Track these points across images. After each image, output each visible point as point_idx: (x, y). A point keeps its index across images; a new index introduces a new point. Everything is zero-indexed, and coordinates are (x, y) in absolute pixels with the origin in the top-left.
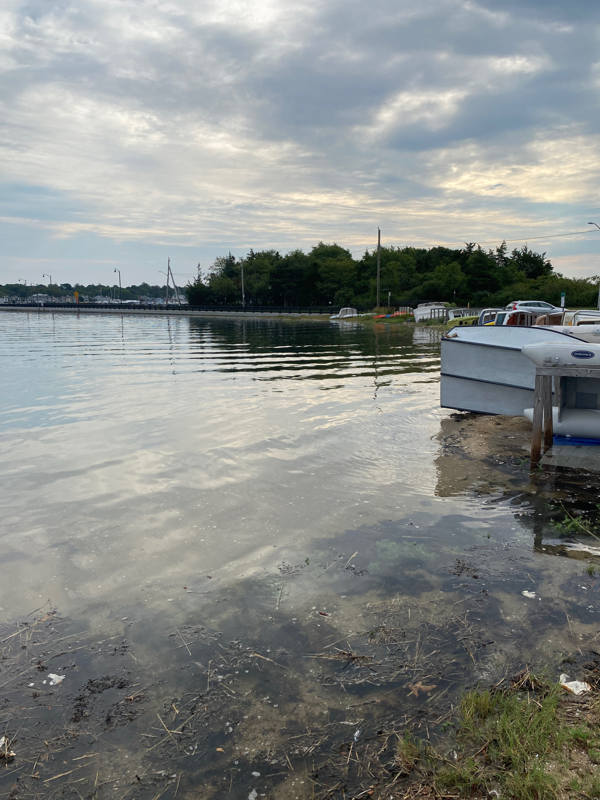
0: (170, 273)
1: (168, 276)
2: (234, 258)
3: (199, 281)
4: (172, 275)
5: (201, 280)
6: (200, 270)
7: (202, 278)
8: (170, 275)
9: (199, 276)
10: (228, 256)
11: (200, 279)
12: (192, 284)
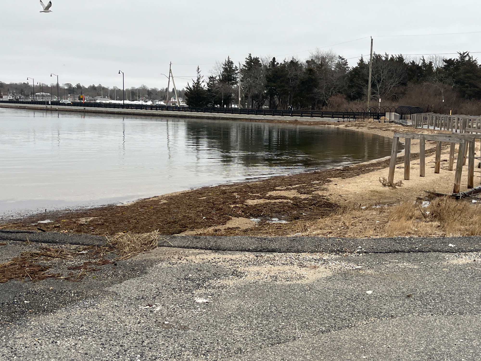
0: (171, 75)
1: (169, 79)
2: (232, 63)
3: (198, 84)
4: (173, 78)
5: (200, 83)
6: (199, 73)
7: (201, 80)
9: (198, 79)
10: (227, 60)
12: (191, 86)
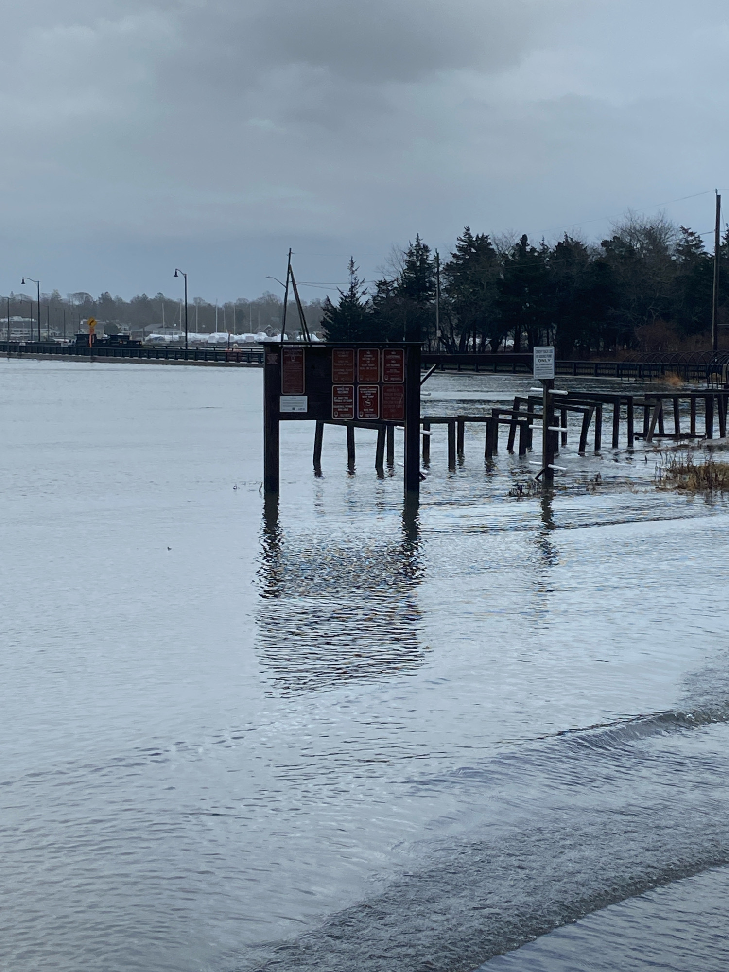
1: (287, 287)
2: (426, 249)
3: (351, 298)
4: (294, 285)
5: (357, 295)
6: (353, 272)
7: (359, 290)
8: (290, 285)
9: (352, 287)
10: (414, 244)
11: (355, 294)
12: (336, 304)
